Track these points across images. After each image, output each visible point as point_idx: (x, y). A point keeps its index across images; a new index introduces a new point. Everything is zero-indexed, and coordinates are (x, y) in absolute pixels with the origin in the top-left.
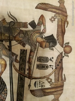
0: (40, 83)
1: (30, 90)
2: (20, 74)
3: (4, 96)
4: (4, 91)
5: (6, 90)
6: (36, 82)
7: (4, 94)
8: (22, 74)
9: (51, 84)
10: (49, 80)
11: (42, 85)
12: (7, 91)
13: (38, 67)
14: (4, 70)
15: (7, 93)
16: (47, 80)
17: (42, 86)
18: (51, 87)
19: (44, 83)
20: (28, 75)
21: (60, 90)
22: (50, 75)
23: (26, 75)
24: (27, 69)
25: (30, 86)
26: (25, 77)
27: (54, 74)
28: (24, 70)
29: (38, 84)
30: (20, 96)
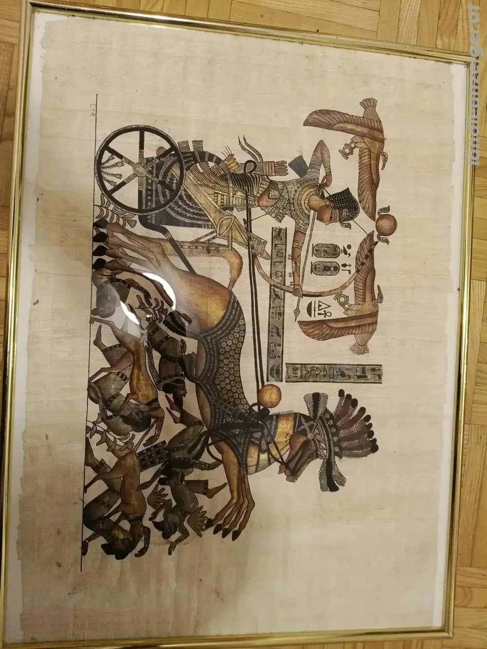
0: (320, 306)
1: (298, 322)
2: (274, 286)
3: (239, 336)
4: (238, 325)
6: (310, 305)
7: (239, 333)
8: (278, 285)
9: (348, 309)
10: (342, 300)
11: (325, 311)
12: (244, 324)
13: (314, 270)
14: (238, 276)
15: (245, 331)
16: (337, 298)
17: (325, 314)
18: (346, 316)
19: (330, 306)
20: (293, 287)
21: (369, 324)
22: (344, 287)
23: (289, 287)
24: (290, 274)
25: (297, 312)
26: (285, 291)
27: (352, 285)
28: (281, 276)
29: (315, 308)
30: (275, 335)
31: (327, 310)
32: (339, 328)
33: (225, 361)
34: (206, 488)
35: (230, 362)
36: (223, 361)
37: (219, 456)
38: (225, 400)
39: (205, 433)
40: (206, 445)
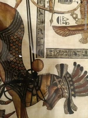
0: (63, 19)
1: (52, 26)
2: (39, 8)
3: (21, 34)
4: (20, 28)
5: (23, 26)
6: (58, 18)
7: (20, 32)
8: (42, 8)
9: (77, 21)
10: (74, 16)
11: (66, 22)
12: (24, 28)
13: (60, 1)
14: (20, 2)
15: (24, 31)
16: (72, 15)
17: (66, 23)
19: (68, 19)
20: (49, 8)
22: (75, 10)
23: (47, 8)
24: (47, 2)
25: (51, 21)
26: (45, 10)
27: (79, 9)
28: (43, 3)
29: (61, 20)
30: (40, 33)
31: (67, 21)
32: (73, 30)
33: (13, 47)
34: (4, 114)
35: (16, 47)
36: (12, 47)
37: (11, 97)
38: (13, 68)
39: (3, 85)
40: (3, 91)
